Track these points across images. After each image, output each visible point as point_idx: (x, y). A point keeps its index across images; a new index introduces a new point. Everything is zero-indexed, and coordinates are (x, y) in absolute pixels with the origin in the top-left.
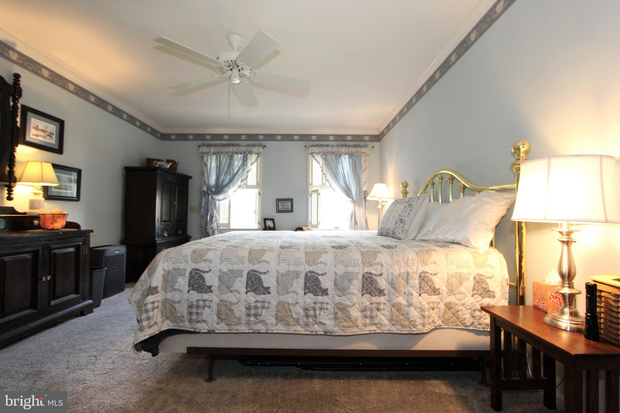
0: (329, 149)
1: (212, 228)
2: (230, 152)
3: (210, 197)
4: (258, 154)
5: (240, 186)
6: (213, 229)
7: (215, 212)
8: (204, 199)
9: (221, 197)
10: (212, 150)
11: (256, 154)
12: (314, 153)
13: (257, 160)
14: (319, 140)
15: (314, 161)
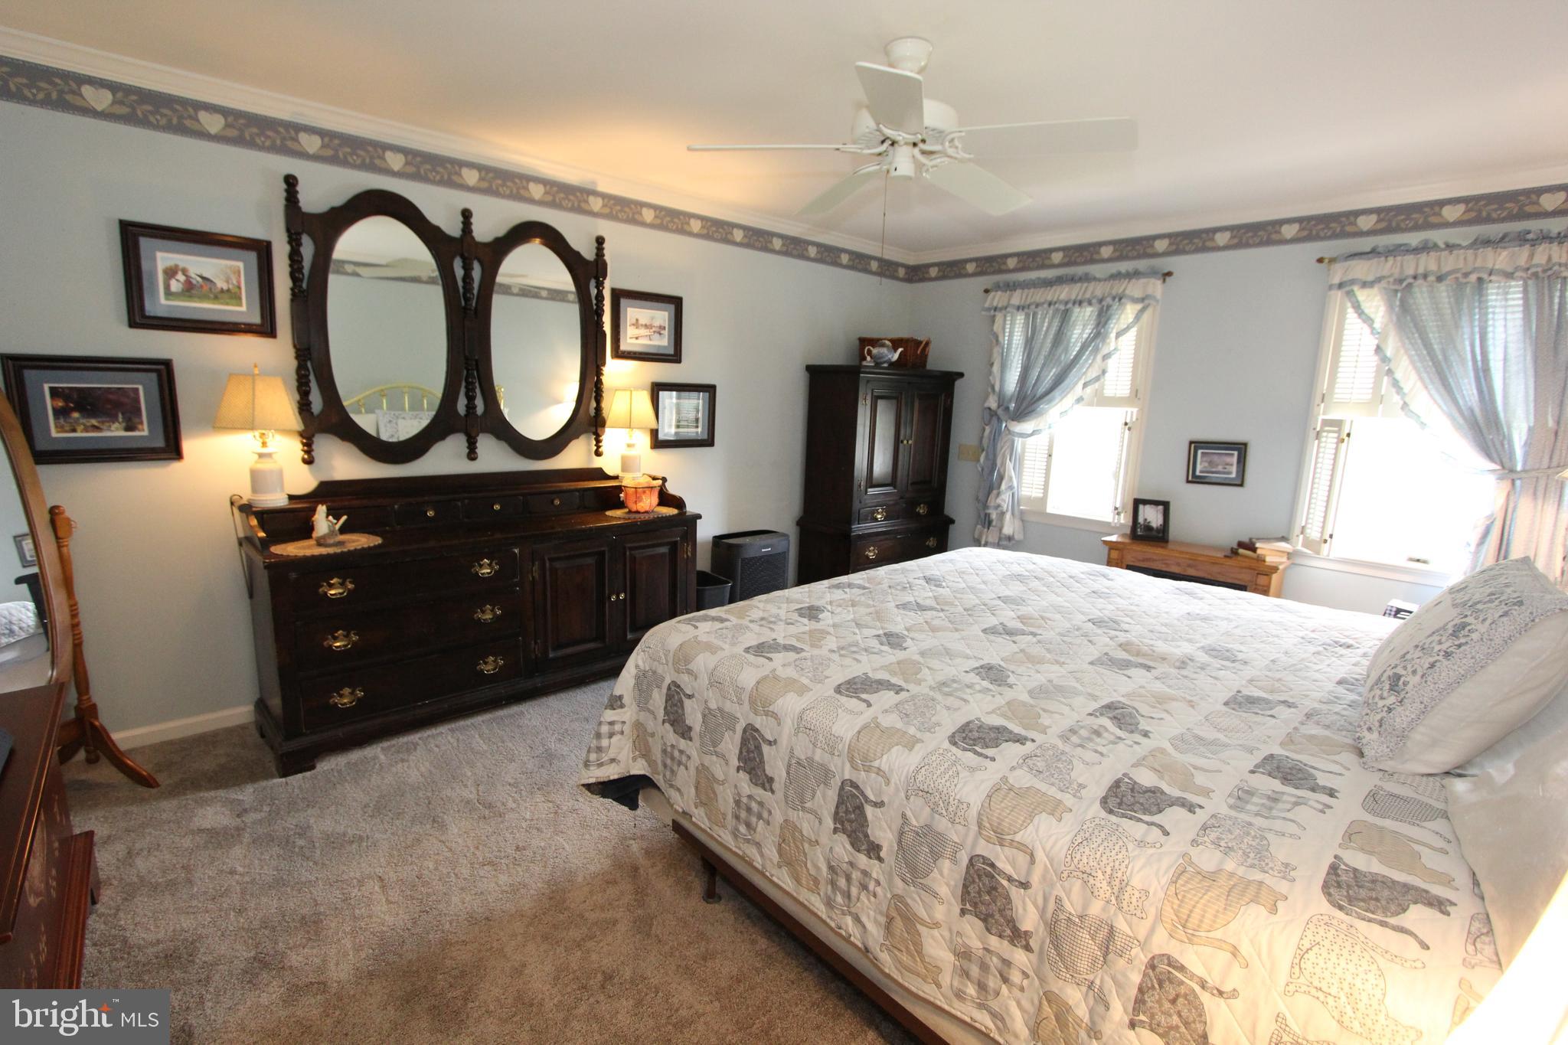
0: (1428, 262)
1: (999, 506)
2: (1061, 302)
3: (1004, 425)
4: (1144, 300)
5: (1080, 400)
6: (1000, 509)
7: (1009, 465)
8: (988, 429)
9: (1026, 427)
10: (1017, 298)
11: (1135, 301)
12: (1353, 282)
13: (1138, 317)
14: (1389, 230)
15: (1351, 314)
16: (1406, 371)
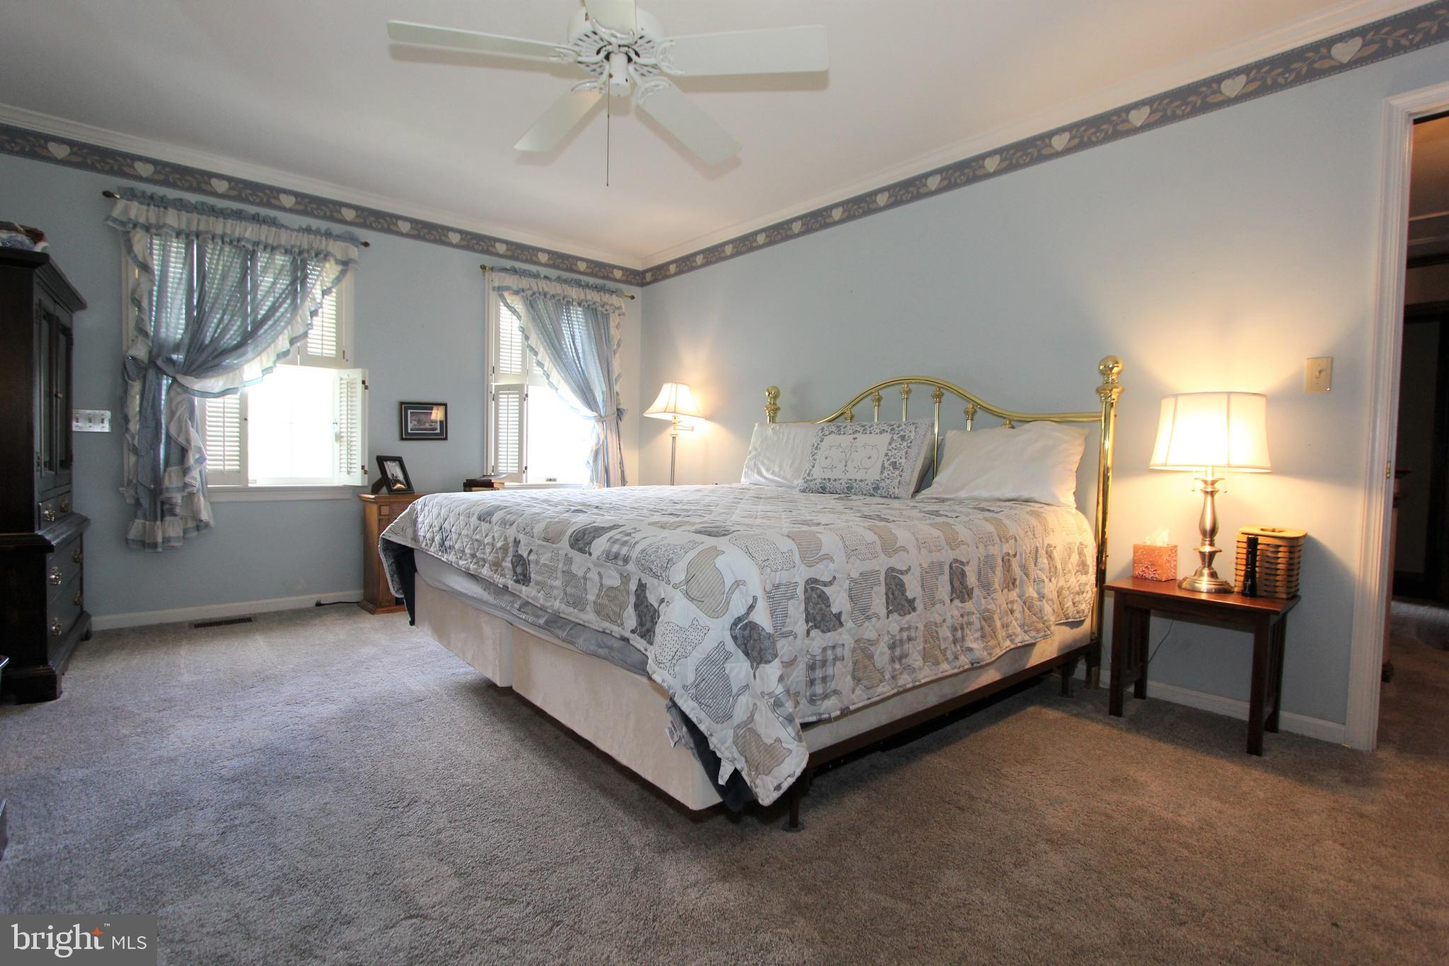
0: (544, 285)
1: (186, 485)
2: (248, 241)
3: (166, 382)
4: (345, 264)
5: (283, 356)
6: (189, 489)
7: (192, 431)
9: (214, 383)
10: (172, 218)
11: (338, 262)
12: (508, 288)
13: (338, 280)
14: (513, 258)
15: (504, 310)
16: (543, 355)
